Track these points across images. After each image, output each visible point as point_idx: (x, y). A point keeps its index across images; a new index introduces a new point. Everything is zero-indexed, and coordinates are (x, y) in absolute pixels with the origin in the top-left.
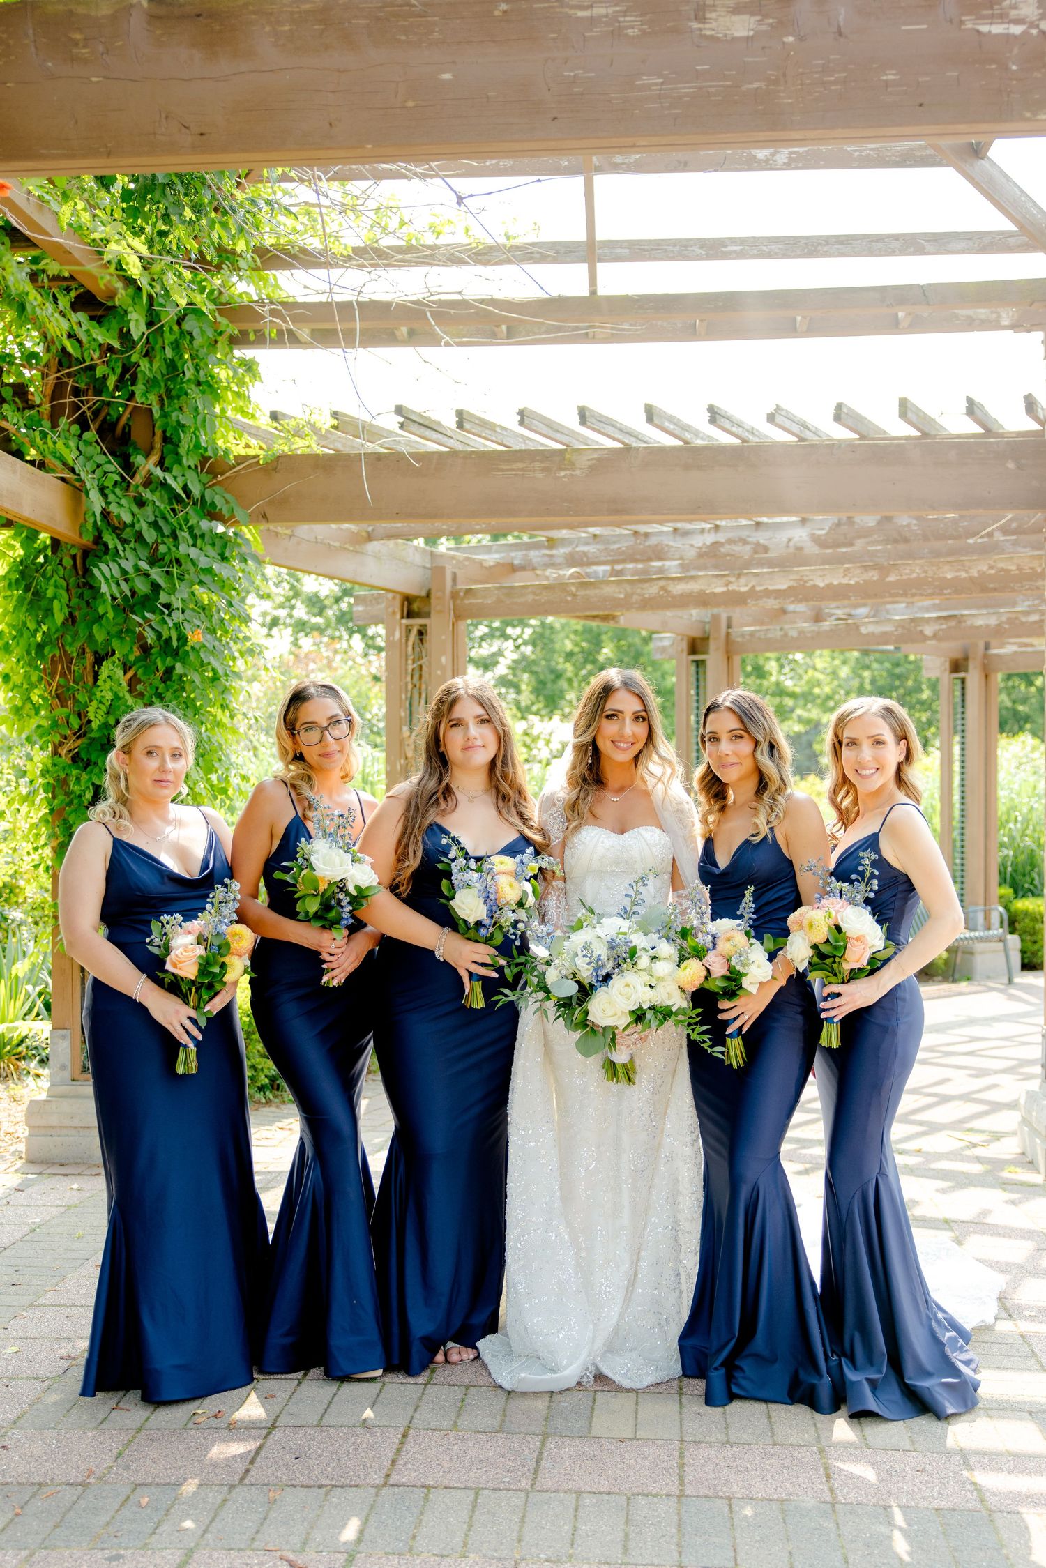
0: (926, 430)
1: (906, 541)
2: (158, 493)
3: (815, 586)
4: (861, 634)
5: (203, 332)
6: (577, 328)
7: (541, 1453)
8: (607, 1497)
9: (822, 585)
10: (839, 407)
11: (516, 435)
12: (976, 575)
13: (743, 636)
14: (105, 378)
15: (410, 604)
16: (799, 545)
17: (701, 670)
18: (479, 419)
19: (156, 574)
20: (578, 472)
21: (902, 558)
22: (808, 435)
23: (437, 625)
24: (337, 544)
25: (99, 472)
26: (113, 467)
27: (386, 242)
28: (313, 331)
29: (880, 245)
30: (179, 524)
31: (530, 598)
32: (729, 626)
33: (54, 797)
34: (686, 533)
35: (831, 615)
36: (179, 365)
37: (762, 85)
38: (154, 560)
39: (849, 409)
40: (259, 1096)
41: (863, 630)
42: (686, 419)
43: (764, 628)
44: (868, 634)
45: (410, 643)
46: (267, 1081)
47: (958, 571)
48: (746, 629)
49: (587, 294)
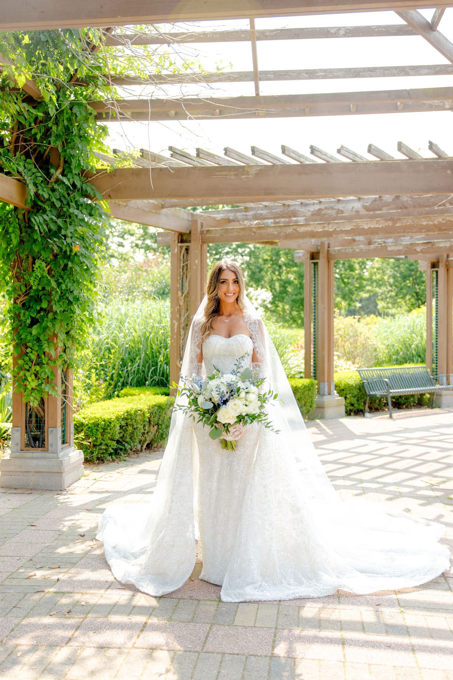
0: (411, 157)
2: (61, 186)
3: (363, 228)
4: (389, 251)
5: (81, 113)
6: (250, 111)
7: (208, 633)
8: (236, 656)
9: (366, 228)
10: (370, 146)
11: (224, 160)
12: (437, 223)
13: (335, 251)
14: (36, 134)
15: (182, 236)
16: (357, 210)
17: (316, 267)
18: (207, 152)
19: (60, 222)
20: (250, 176)
21: (405, 216)
22: (357, 159)
23: (194, 246)
24: (148, 210)
25: (34, 176)
26: (40, 174)
27: (164, 72)
28: (132, 113)
29: (389, 72)
30: (71, 200)
31: (235, 234)
33: (14, 322)
34: (307, 205)
35: (376, 242)
36: (71, 128)
38: (58, 217)
39: (375, 147)
40: (109, 458)
41: (389, 249)
42: (301, 152)
43: (345, 248)
44: (391, 251)
45: (182, 254)
46: (112, 451)
47: (428, 221)
48: (336, 248)
49: (254, 95)
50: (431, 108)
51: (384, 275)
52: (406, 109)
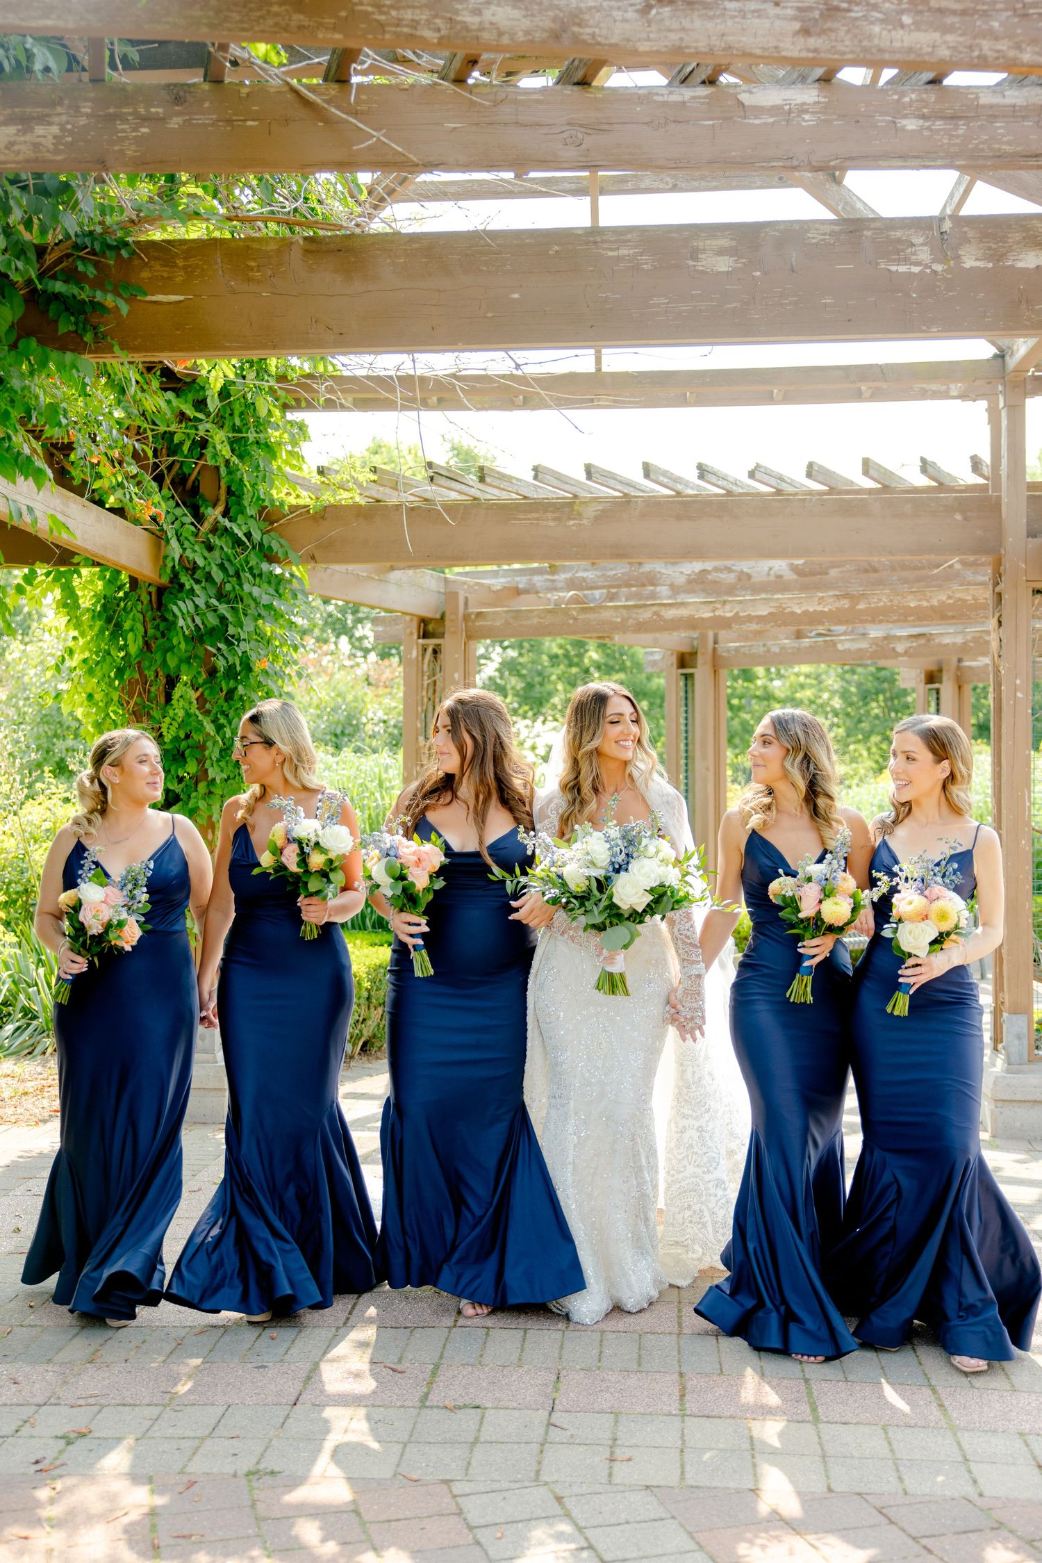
0: (886, 482)
1: (876, 571)
2: (223, 538)
3: (793, 613)
4: (840, 651)
9: (799, 611)
10: (810, 465)
12: (937, 604)
13: (728, 651)
15: (425, 625)
16: (779, 573)
17: (689, 683)
18: (498, 473)
19: (223, 609)
20: (585, 522)
21: (871, 587)
22: (784, 486)
23: (450, 644)
24: (364, 574)
25: (177, 523)
26: (187, 517)
28: (354, 399)
30: (242, 566)
31: (535, 621)
32: (716, 642)
35: (811, 631)
37: (739, 305)
38: (221, 596)
39: (820, 467)
41: (840, 647)
42: (677, 471)
43: (748, 643)
44: (845, 650)
45: (426, 661)
47: (920, 600)
48: (731, 645)
49: (593, 370)
50: (923, 395)
51: (821, 690)
52: (878, 395)
